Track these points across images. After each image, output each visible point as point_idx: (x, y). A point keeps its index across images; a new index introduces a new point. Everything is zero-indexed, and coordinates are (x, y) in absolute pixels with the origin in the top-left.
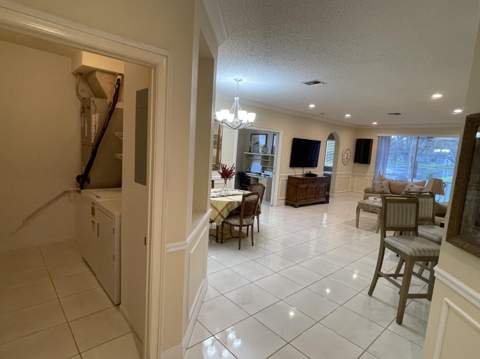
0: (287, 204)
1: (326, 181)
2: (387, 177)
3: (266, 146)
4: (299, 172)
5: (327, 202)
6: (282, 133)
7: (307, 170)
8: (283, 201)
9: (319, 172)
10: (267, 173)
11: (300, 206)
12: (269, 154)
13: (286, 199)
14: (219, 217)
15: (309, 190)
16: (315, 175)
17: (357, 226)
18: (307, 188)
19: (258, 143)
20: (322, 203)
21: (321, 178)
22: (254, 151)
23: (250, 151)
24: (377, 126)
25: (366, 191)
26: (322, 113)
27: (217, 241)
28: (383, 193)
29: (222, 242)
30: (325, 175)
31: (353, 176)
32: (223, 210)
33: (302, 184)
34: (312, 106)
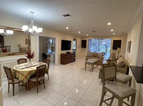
0: (61, 64)
1: (74, 54)
2: (91, 51)
3: (52, 43)
4: (65, 52)
5: (75, 61)
6: (57, 38)
7: (67, 51)
8: (60, 63)
9: (71, 51)
10: (53, 53)
11: (66, 64)
12: (54, 46)
13: (61, 62)
14: (25, 79)
15: (68, 58)
16: (70, 53)
17: (86, 70)
18: (68, 57)
19: (50, 42)
20: (73, 61)
21: (72, 53)
22: (48, 45)
23: (47, 45)
24: (88, 36)
25: (86, 57)
26: (71, 31)
27: (26, 90)
28: (91, 57)
29: (29, 90)
30: (73, 52)
31: (82, 52)
32: (27, 75)
33: (66, 56)
34: (67, 28)
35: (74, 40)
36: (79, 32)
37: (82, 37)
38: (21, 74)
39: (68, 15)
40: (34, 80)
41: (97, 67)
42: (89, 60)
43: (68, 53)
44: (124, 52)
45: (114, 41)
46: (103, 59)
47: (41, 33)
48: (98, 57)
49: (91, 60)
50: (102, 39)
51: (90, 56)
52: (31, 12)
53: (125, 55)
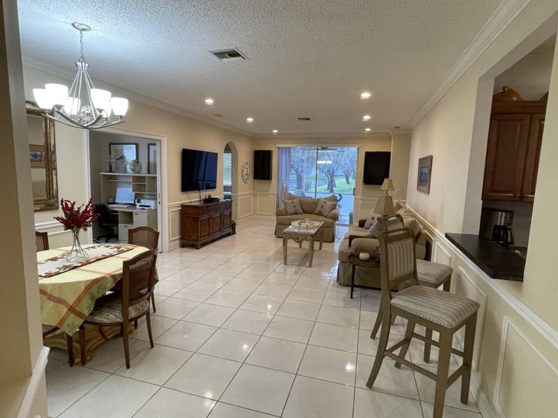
0: (183, 246)
4: (194, 198)
5: (234, 233)
6: (164, 141)
7: (205, 194)
8: (178, 242)
9: (218, 194)
10: (144, 202)
11: (204, 244)
12: (144, 173)
13: (182, 239)
14: (71, 317)
16: (217, 200)
17: (286, 264)
19: (122, 157)
20: (229, 235)
21: (223, 203)
22: (117, 170)
23: (111, 171)
24: (277, 134)
25: (278, 214)
26: (220, 115)
27: (72, 363)
28: (296, 213)
29: (83, 363)
30: (226, 197)
31: (254, 195)
32: (79, 300)
33: (203, 213)
34: (209, 101)
35: (228, 149)
36: (250, 120)
37: (253, 138)
38: (51, 297)
39: (234, 54)
40: (111, 317)
41: (320, 249)
42: (295, 223)
43: (209, 200)
44: (403, 193)
45: (368, 155)
46: (336, 218)
47: (121, 117)
48: (320, 214)
49: (304, 225)
50: (324, 149)
51: (290, 209)
52: (73, 25)
53: (405, 203)
